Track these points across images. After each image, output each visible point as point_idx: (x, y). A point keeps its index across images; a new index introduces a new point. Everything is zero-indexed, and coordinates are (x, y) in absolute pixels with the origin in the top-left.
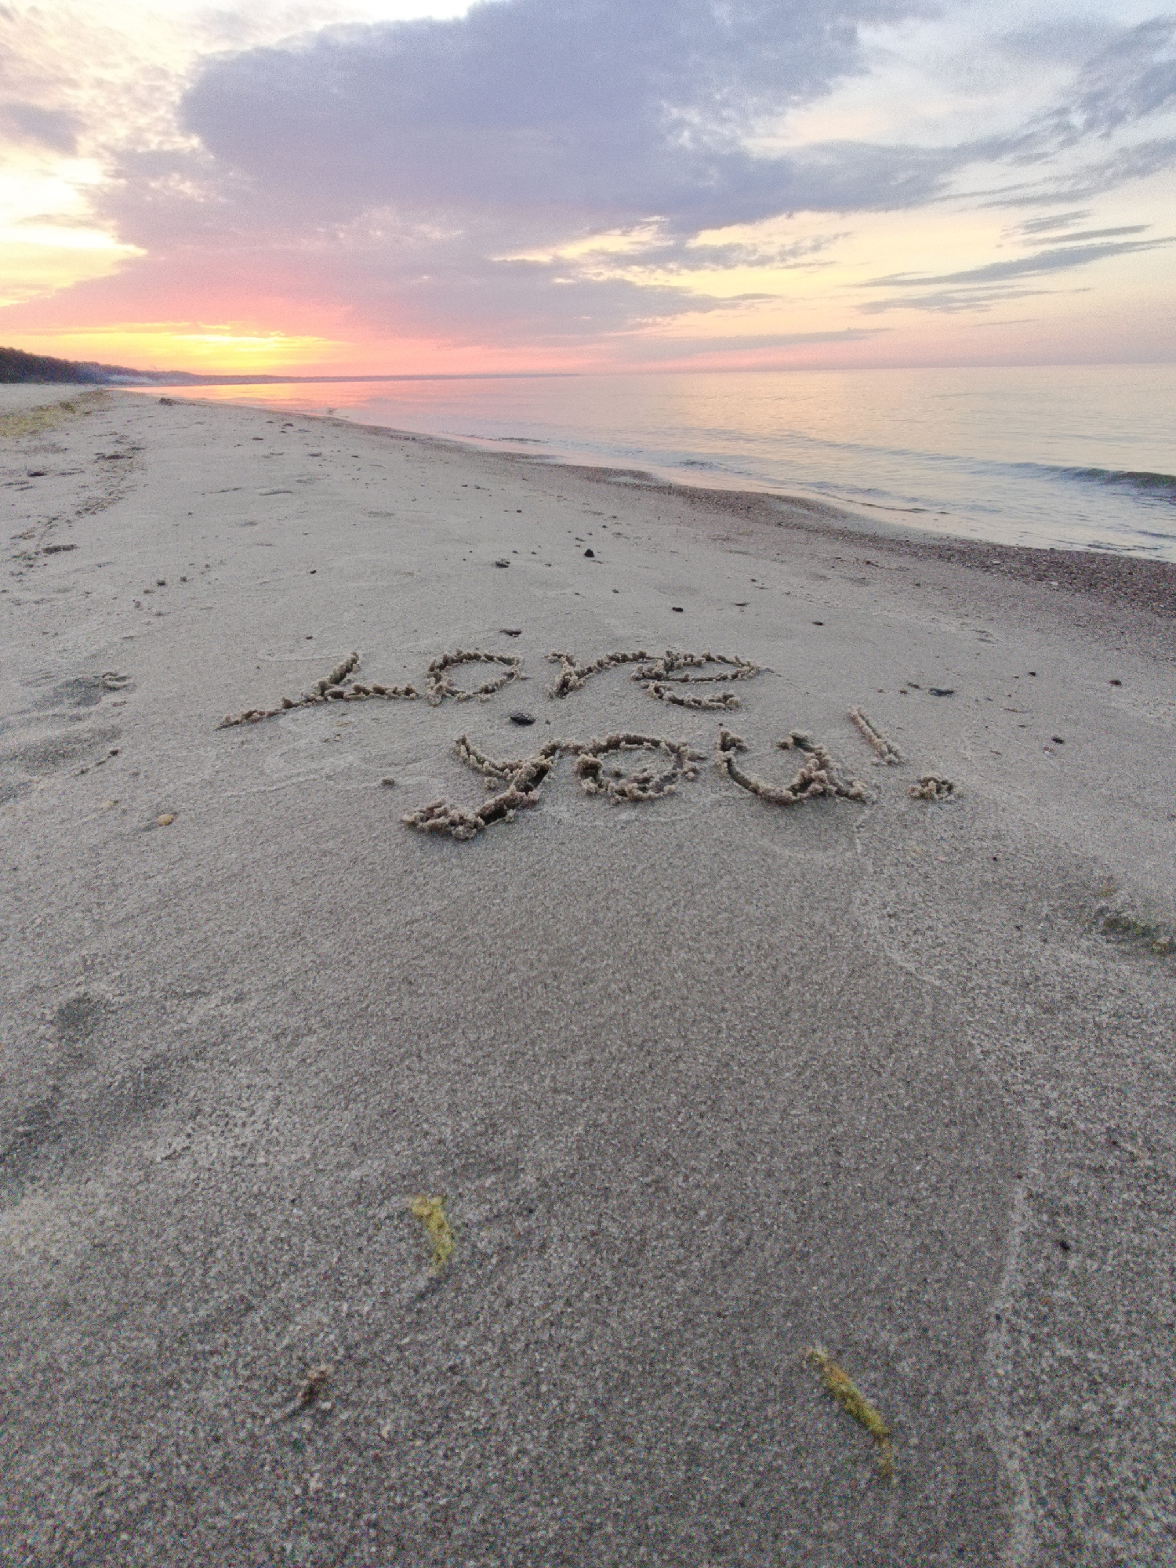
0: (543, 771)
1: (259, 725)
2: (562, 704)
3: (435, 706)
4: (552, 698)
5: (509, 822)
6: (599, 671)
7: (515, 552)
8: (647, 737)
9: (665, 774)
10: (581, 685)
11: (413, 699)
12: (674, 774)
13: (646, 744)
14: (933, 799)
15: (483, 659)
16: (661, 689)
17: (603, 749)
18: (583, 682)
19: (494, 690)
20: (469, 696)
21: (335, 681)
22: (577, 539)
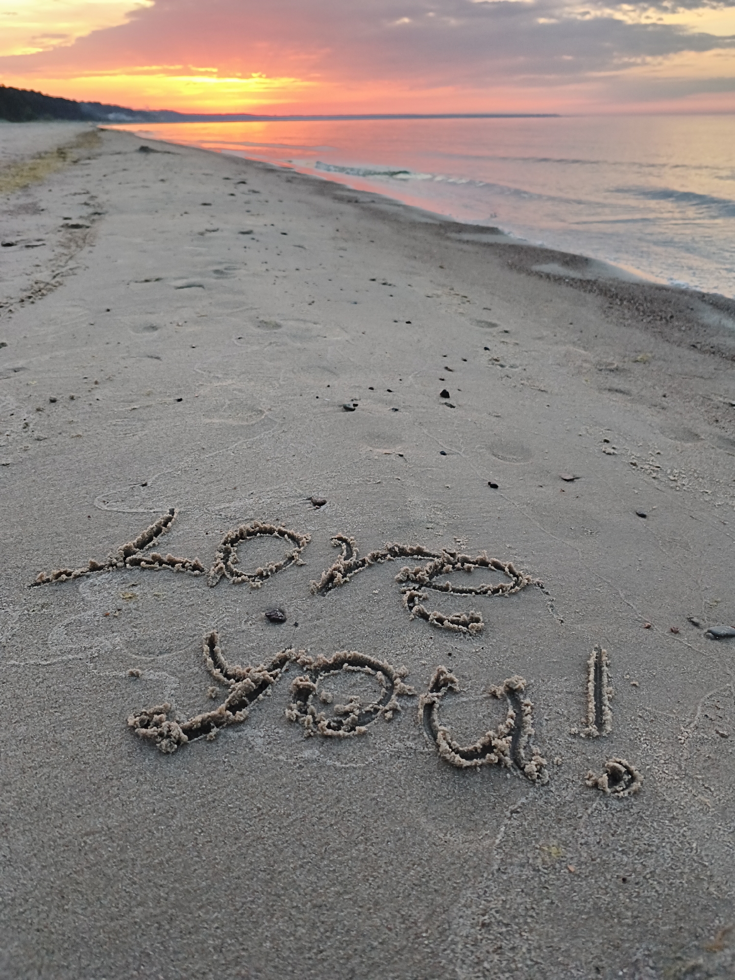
0: (263, 685)
1: (64, 587)
2: (319, 602)
3: (212, 587)
4: (313, 593)
5: (210, 741)
6: (370, 565)
7: (371, 388)
8: (373, 659)
9: (368, 708)
10: (346, 582)
11: (196, 576)
12: (376, 710)
13: (367, 668)
14: (604, 791)
15: (276, 534)
16: (416, 599)
17: (327, 668)
18: (350, 578)
19: (267, 576)
20: (243, 581)
21: (141, 545)
22: (446, 368)
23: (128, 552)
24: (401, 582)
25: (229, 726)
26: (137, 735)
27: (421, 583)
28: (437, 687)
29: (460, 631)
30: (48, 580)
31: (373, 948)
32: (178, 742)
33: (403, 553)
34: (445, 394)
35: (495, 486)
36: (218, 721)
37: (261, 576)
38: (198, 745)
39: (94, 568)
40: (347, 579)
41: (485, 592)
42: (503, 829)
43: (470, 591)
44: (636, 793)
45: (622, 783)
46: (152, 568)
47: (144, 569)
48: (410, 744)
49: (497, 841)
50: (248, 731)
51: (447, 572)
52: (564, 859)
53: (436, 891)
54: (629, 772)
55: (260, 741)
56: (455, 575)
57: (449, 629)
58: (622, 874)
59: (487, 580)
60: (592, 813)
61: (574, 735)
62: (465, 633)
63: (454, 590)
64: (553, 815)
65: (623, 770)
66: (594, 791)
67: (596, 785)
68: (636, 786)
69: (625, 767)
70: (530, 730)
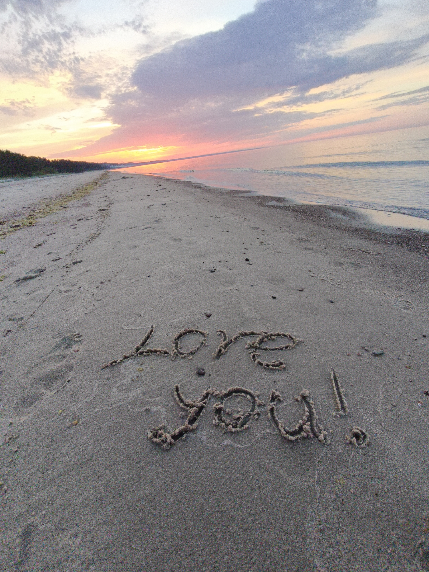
0: (202, 408)
1: (114, 368)
2: (218, 362)
3: (173, 361)
4: (214, 359)
5: (184, 441)
6: (234, 342)
7: (220, 261)
8: (244, 389)
9: (246, 414)
10: (226, 351)
11: (166, 356)
12: (250, 415)
13: (243, 394)
14: (355, 445)
15: (194, 332)
16: (256, 356)
17: (226, 395)
18: (228, 349)
19: (194, 353)
20: (185, 356)
21: (142, 345)
22: (245, 248)
23: (138, 349)
24: (248, 349)
25: (190, 432)
26: (153, 442)
27: (256, 348)
28: (273, 399)
29: (276, 369)
30: (108, 366)
32: (171, 444)
33: (246, 334)
34: (247, 260)
35: (274, 298)
36: (186, 431)
37: (192, 353)
38: (179, 443)
39: (125, 358)
40: (226, 350)
41: (282, 349)
42: (317, 472)
43: (276, 349)
44: (368, 444)
45: (361, 439)
46: (148, 355)
47: (145, 356)
48: (268, 431)
49: (316, 480)
50: (199, 433)
51: (265, 341)
52: (347, 486)
53: (296, 513)
54: (363, 433)
55: (205, 438)
56: (269, 342)
57: (272, 369)
58: (374, 491)
59: (282, 343)
60: (353, 458)
61: (335, 416)
62: (278, 370)
63: (270, 350)
64: (336, 460)
65: (360, 433)
66: (350, 445)
67: (351, 442)
68: (367, 440)
69: (361, 431)
70: (316, 416)
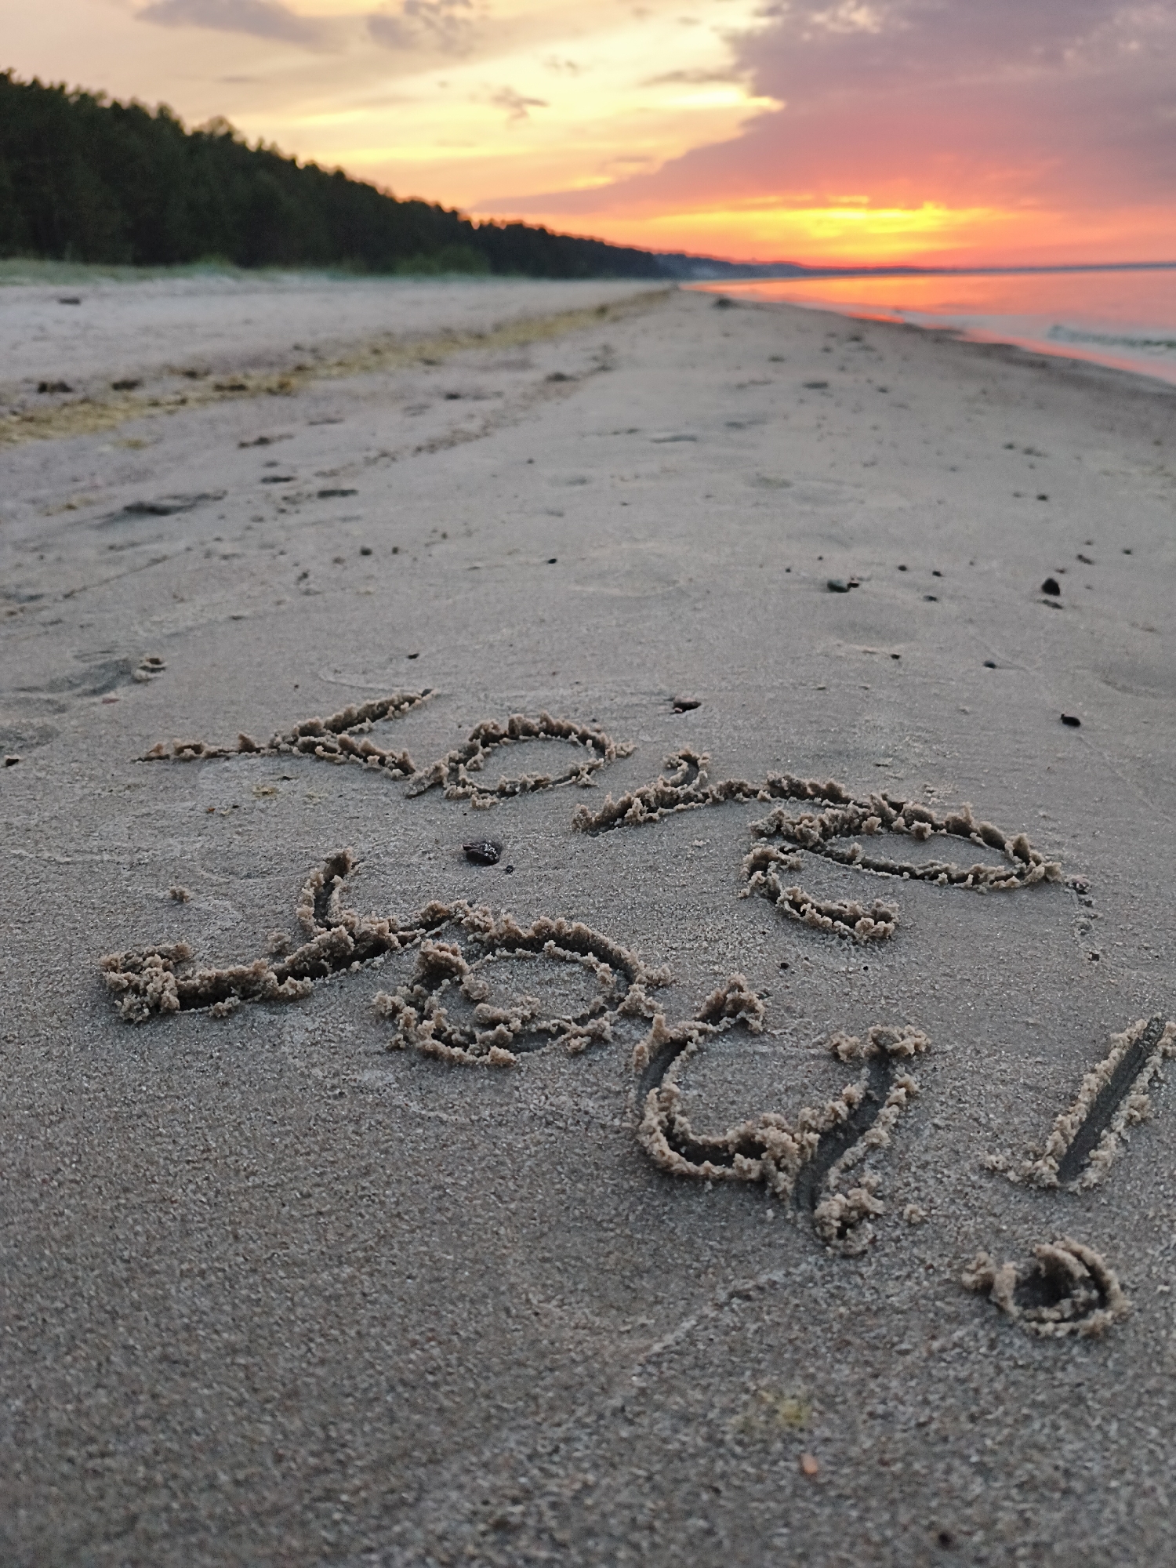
2: (579, 844)
3: (407, 797)
4: (575, 828)
6: (716, 802)
7: (903, 568)
8: (612, 944)
10: (651, 820)
11: (395, 779)
13: (591, 957)
14: (1001, 1310)
15: (573, 737)
16: (773, 865)
18: (661, 815)
19: (514, 793)
21: (337, 727)
22: (1080, 557)
23: (307, 731)
24: (760, 834)
25: (265, 1000)
26: (103, 982)
27: (802, 842)
28: (714, 1013)
29: (831, 929)
30: (166, 757)
31: (213, 1487)
32: (157, 1007)
33: (795, 791)
34: (1051, 589)
35: (1073, 723)
36: (245, 987)
37: (502, 792)
38: (191, 1020)
39: (247, 747)
40: (655, 816)
41: (934, 876)
42: (687, 1325)
43: (900, 871)
44: (1094, 1339)
45: (1066, 1303)
46: (331, 760)
47: (320, 758)
49: (657, 1348)
51: (870, 831)
52: (805, 1436)
53: (441, 1410)
54: (1096, 1279)
56: (887, 838)
57: (814, 926)
58: (947, 1521)
59: (952, 858)
60: (943, 1350)
61: (992, 1172)
62: (843, 937)
63: (866, 865)
64: (836, 1327)
65: (1080, 1271)
66: (976, 1302)
67: (985, 1288)
68: (1099, 1317)
69: (1092, 1268)
